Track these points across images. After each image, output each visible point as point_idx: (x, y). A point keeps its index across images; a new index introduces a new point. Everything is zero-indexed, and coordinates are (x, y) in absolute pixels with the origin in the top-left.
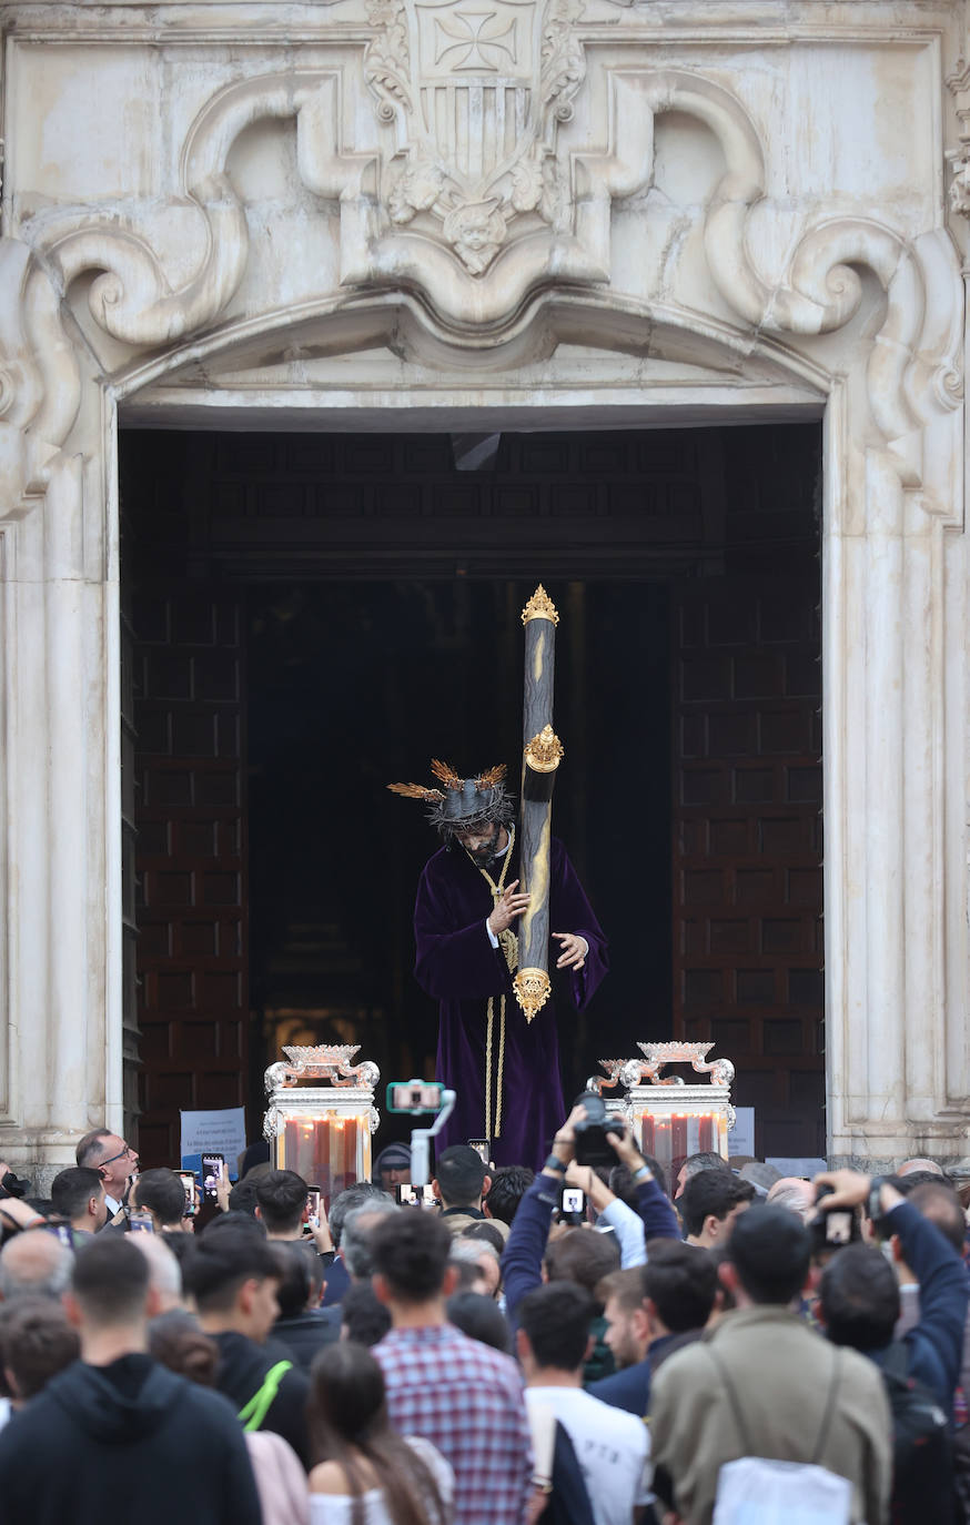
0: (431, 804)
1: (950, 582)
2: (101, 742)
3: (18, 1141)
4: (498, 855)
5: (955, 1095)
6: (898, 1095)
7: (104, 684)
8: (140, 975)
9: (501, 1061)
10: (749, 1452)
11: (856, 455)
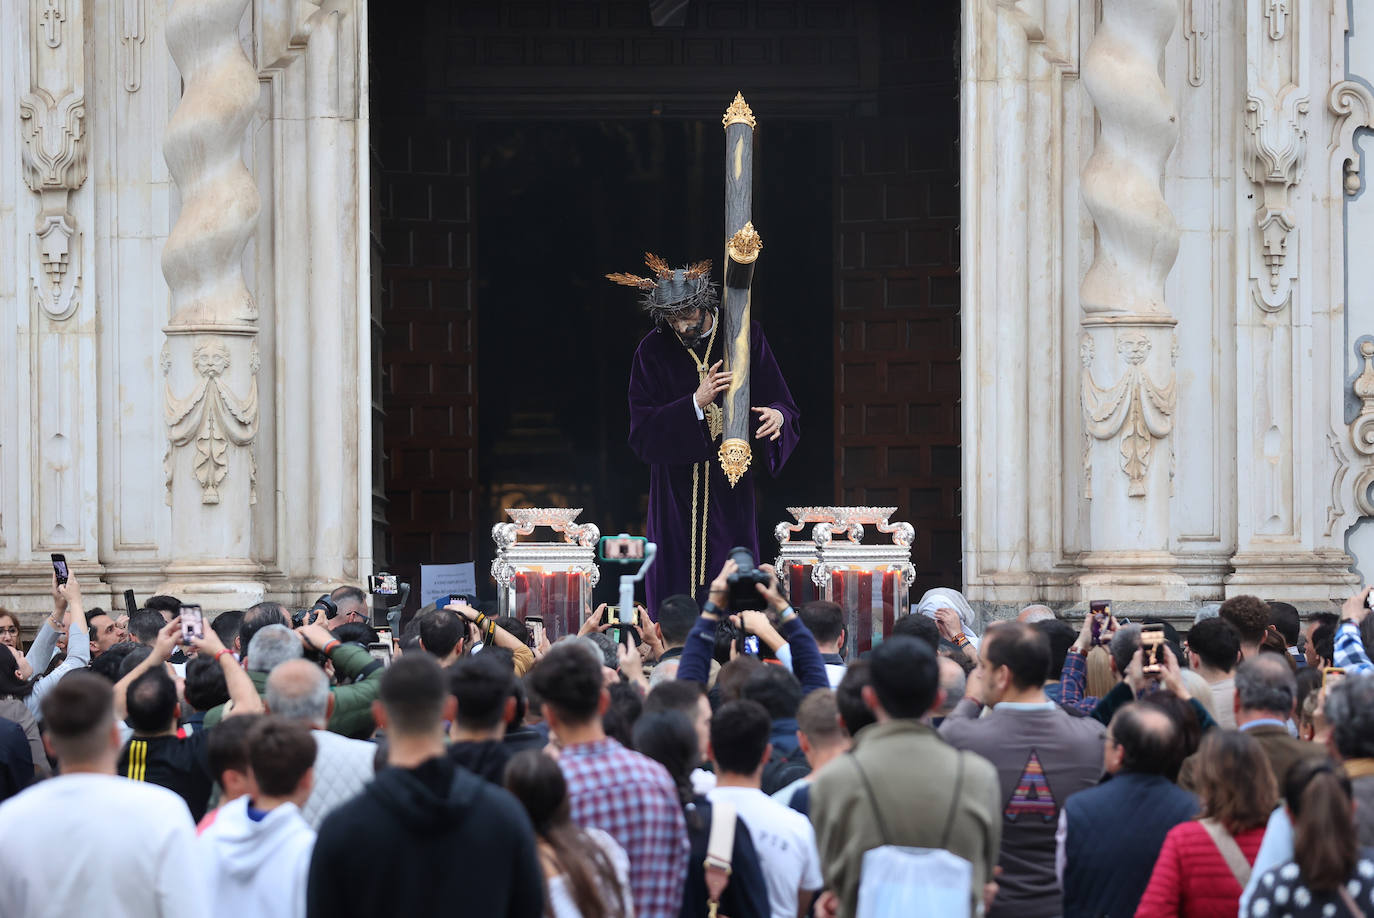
0: (644, 291)
1: (1067, 120)
2: (354, 255)
3: (285, 588)
4: (703, 336)
5: (1069, 551)
6: (1022, 550)
7: (356, 206)
8: (387, 451)
9: (705, 518)
10: (887, 840)
11: (989, 13)
